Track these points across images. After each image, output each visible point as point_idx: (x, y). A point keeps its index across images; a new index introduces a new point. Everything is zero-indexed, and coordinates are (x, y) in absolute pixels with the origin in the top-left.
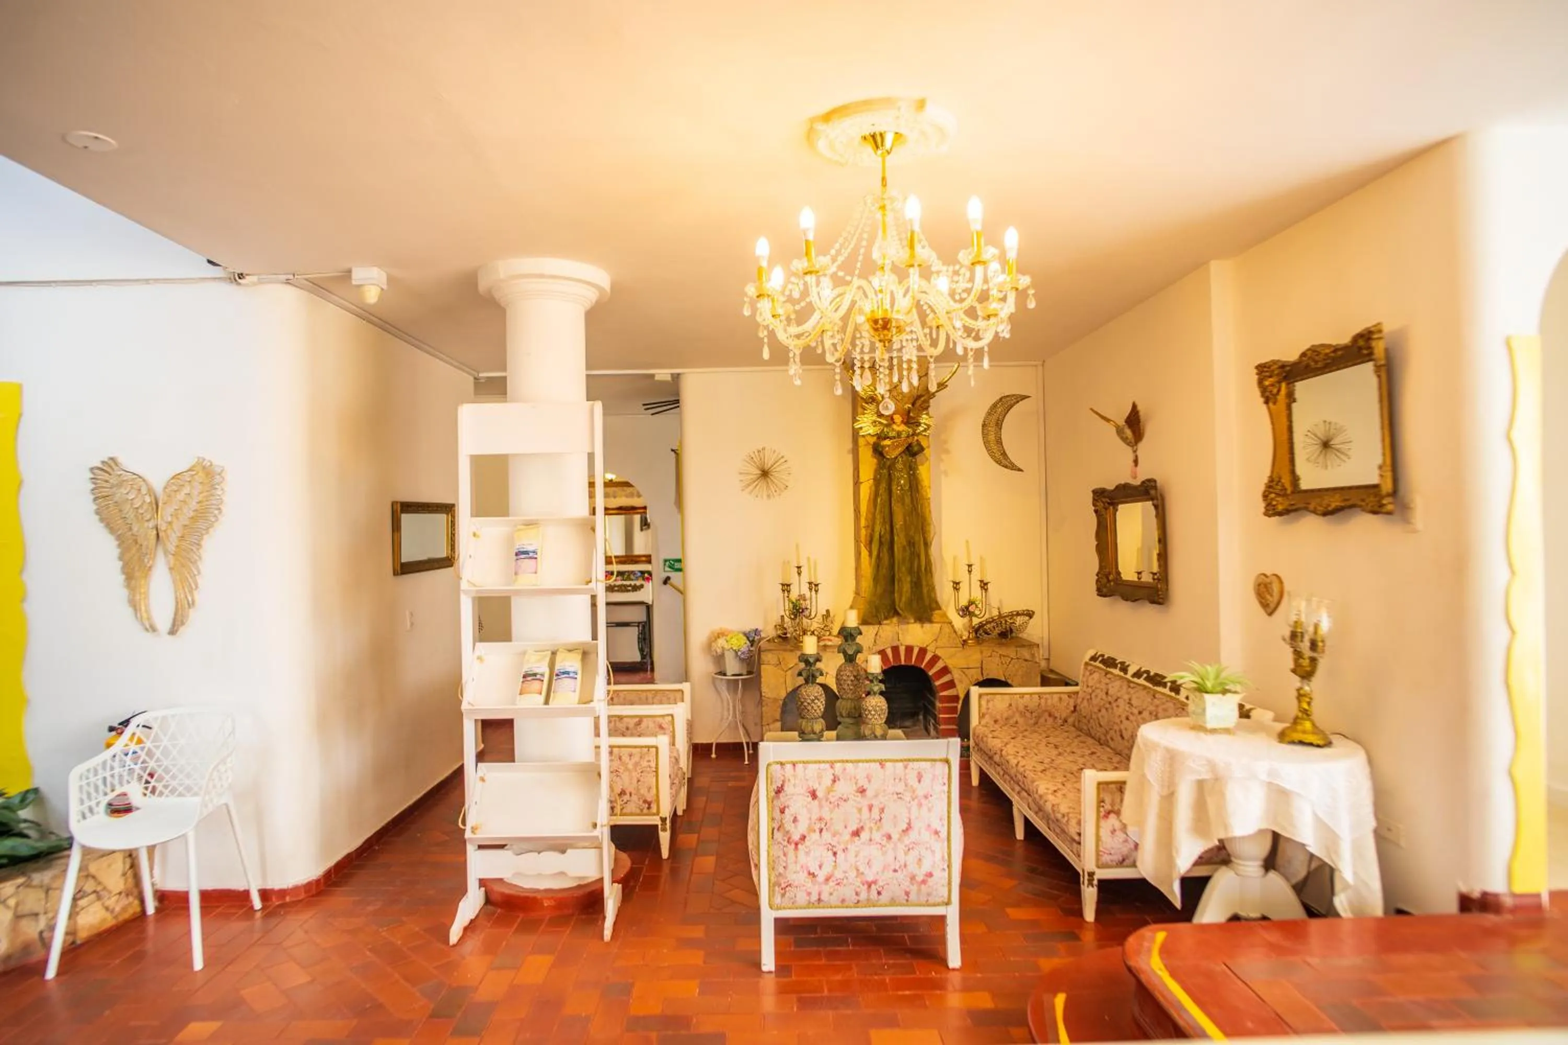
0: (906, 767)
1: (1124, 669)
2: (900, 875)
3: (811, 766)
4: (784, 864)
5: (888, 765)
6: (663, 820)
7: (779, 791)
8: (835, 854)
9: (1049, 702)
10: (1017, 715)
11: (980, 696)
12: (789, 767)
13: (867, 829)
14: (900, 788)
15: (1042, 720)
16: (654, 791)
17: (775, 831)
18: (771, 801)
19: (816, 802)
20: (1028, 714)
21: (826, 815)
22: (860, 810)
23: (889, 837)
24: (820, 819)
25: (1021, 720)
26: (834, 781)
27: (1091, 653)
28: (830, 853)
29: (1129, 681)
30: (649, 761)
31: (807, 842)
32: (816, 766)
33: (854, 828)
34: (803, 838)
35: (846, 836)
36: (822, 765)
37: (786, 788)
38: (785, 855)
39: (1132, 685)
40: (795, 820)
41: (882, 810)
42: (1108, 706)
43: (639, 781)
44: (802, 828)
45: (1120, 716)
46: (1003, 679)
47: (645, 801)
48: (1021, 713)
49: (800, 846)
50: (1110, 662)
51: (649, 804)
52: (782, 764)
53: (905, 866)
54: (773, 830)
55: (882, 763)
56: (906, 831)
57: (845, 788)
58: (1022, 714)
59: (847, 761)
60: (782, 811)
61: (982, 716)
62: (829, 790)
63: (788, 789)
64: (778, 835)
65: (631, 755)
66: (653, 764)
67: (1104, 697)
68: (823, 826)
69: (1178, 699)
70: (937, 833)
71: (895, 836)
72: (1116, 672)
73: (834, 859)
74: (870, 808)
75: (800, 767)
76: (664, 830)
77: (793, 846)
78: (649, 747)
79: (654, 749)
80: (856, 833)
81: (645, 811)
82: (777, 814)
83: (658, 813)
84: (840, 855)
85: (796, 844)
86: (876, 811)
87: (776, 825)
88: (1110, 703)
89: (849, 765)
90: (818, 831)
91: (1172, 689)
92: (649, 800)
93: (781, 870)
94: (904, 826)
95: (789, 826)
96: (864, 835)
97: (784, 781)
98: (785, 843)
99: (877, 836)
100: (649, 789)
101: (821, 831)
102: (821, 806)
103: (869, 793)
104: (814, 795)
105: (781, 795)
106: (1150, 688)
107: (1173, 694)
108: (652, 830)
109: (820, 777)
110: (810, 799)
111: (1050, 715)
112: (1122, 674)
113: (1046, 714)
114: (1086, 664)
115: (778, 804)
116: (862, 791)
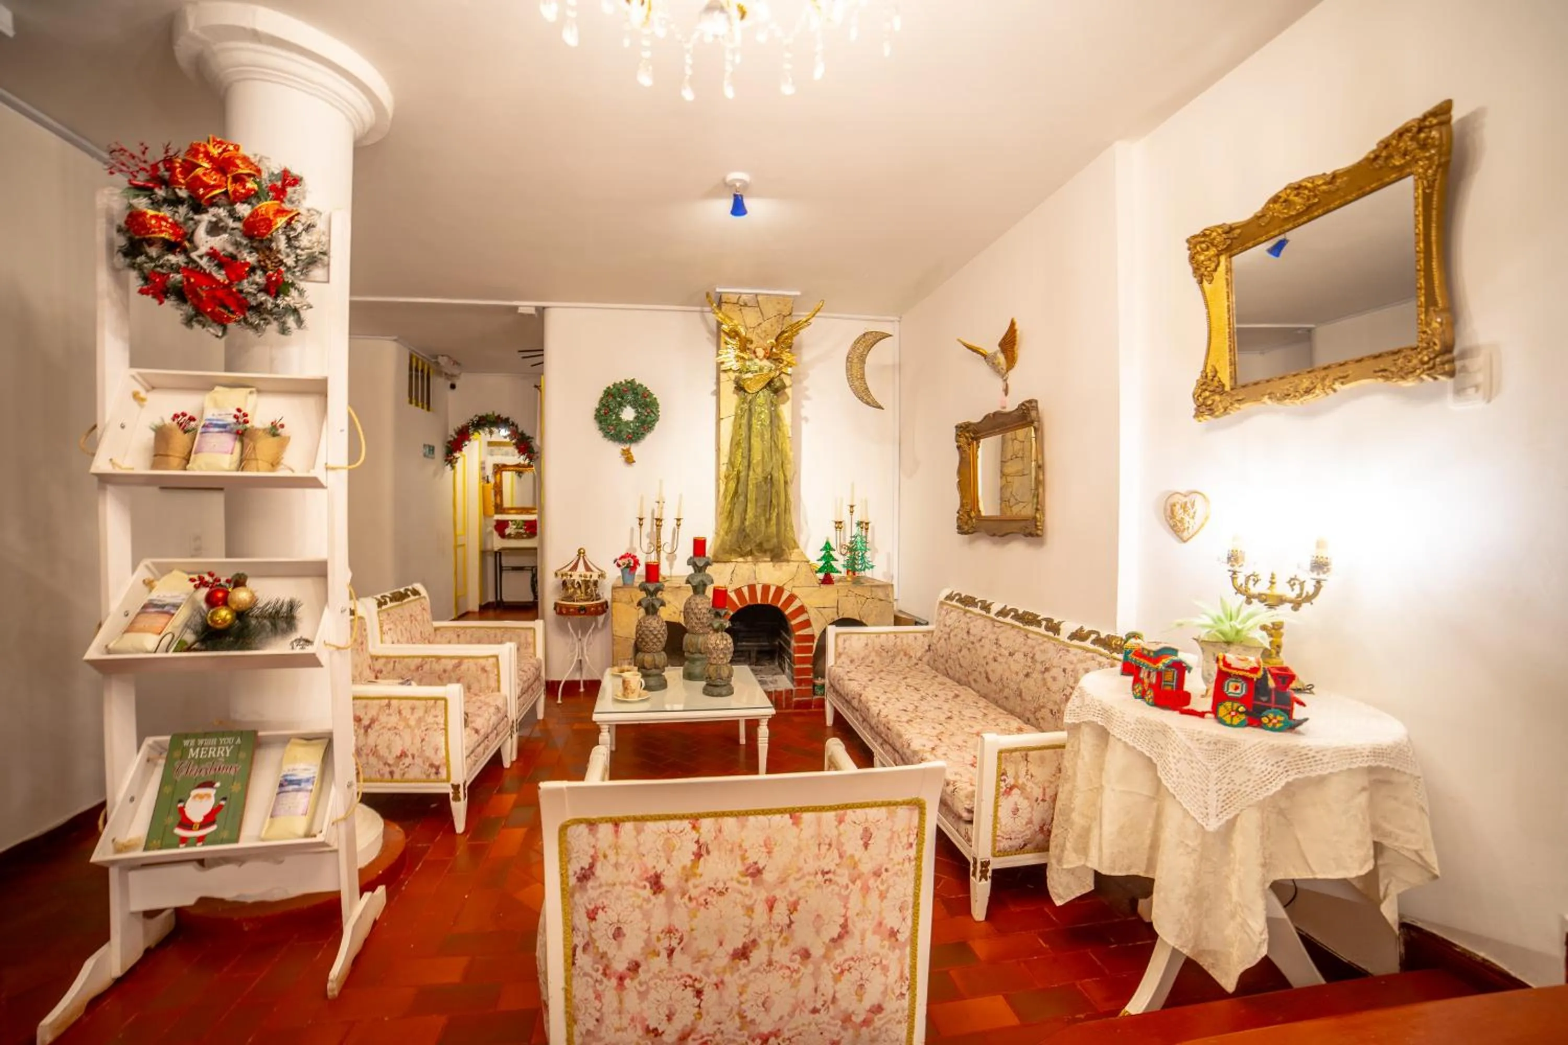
0: (841, 821)
1: (986, 607)
2: (823, 1017)
3: (654, 826)
4: (598, 1015)
5: (807, 817)
6: (456, 788)
7: (585, 876)
8: (699, 993)
9: (905, 641)
10: (873, 654)
11: (837, 635)
12: (605, 829)
13: (763, 945)
14: (829, 862)
15: (897, 660)
16: (442, 753)
17: (579, 951)
18: (567, 894)
19: (662, 898)
20: (884, 654)
21: (681, 920)
22: (750, 910)
23: (806, 955)
24: (670, 931)
25: (877, 660)
26: (698, 855)
27: (947, 592)
28: (689, 993)
29: (993, 620)
30: (436, 716)
31: (642, 975)
32: (662, 825)
33: (738, 944)
34: (635, 967)
35: (722, 959)
36: (674, 825)
37: (598, 871)
38: (598, 997)
39: (997, 624)
40: (618, 934)
41: (793, 908)
42: (970, 646)
43: (423, 740)
44: (632, 947)
45: (985, 657)
46: (858, 618)
47: (432, 765)
48: (877, 652)
49: (627, 982)
50: (968, 601)
51: (437, 768)
52: (592, 824)
53: (834, 1000)
54: (574, 949)
55: (794, 813)
56: (837, 941)
57: (721, 868)
58: (878, 654)
59: (723, 814)
60: (592, 916)
61: (838, 655)
62: (689, 874)
63: (603, 872)
64: (583, 960)
65: (413, 709)
66: (441, 720)
67: (965, 636)
68: (674, 943)
69: (1057, 640)
70: (893, 934)
71: (817, 951)
72: (977, 610)
73: (697, 1001)
74: (771, 905)
75: (628, 826)
76: (457, 798)
77: (614, 982)
78: (436, 699)
79: (443, 702)
80: (742, 954)
81: (433, 777)
82: (581, 920)
83: (448, 780)
84: (710, 995)
85: (621, 979)
86: (781, 909)
87: (579, 941)
88: (973, 643)
89: (730, 822)
90: (664, 954)
91: (1048, 628)
92: (437, 763)
93: (592, 1024)
94: (835, 931)
95: (604, 943)
96: (758, 956)
97: (594, 858)
98: (599, 976)
99: (782, 955)
100: (437, 750)
101: (671, 952)
102: (670, 906)
103: (769, 876)
104: (656, 884)
105: (589, 884)
106: (1019, 628)
107: (1051, 634)
108: (443, 799)
109: (669, 849)
110: (648, 892)
111: (905, 654)
112: (984, 613)
113: (902, 653)
114: (942, 603)
115: (582, 901)
116: (755, 873)
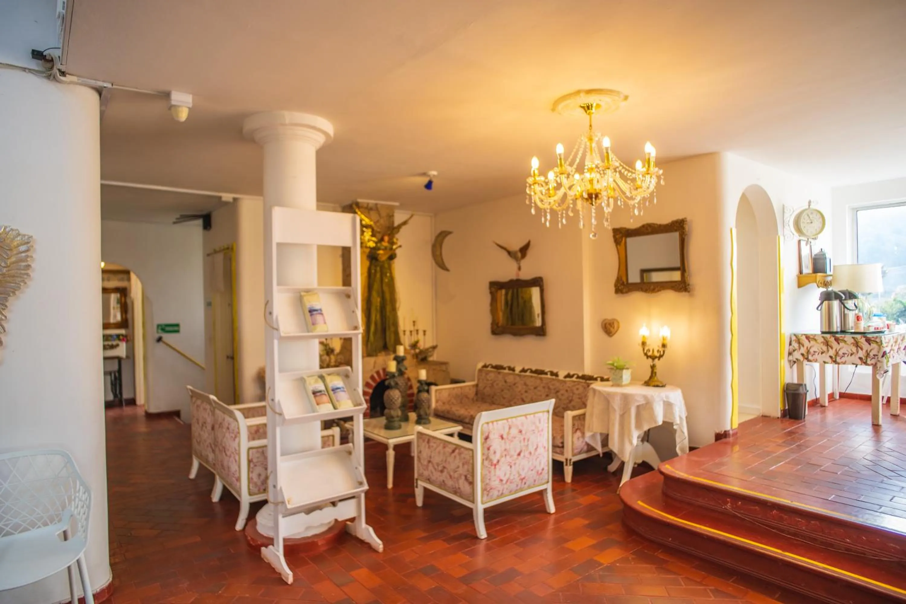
0: (534, 416)
1: (514, 370)
2: (533, 472)
3: (500, 422)
4: (489, 478)
5: (528, 416)
7: (487, 438)
8: (511, 467)
12: (490, 424)
13: (523, 451)
14: (533, 428)
17: (485, 460)
18: (483, 444)
19: (503, 441)
21: (508, 447)
22: (520, 442)
23: (530, 453)
24: (505, 450)
26: (509, 429)
28: (509, 467)
29: (518, 375)
31: (500, 463)
33: (518, 451)
34: (498, 461)
35: (515, 457)
36: (504, 421)
38: (489, 473)
39: (521, 376)
40: (495, 453)
41: (528, 440)
42: (508, 388)
44: (498, 456)
49: (497, 466)
52: (488, 423)
53: (535, 467)
55: (525, 416)
56: (536, 449)
57: (514, 431)
59: (513, 417)
60: (489, 449)
62: (508, 434)
63: (491, 436)
64: (486, 463)
68: (506, 453)
70: (545, 447)
71: (533, 452)
72: (507, 371)
73: (510, 470)
74: (524, 440)
75: (495, 423)
77: (493, 467)
80: (519, 454)
82: (486, 451)
84: (513, 467)
85: (495, 465)
86: (526, 441)
87: (485, 457)
88: (510, 386)
89: (514, 419)
93: (488, 481)
94: (536, 447)
95: (492, 457)
96: (522, 454)
97: (489, 432)
98: (490, 466)
99: (527, 454)
101: (505, 456)
102: (505, 443)
103: (524, 432)
104: (502, 437)
105: (488, 440)
109: (504, 428)
110: (500, 440)
112: (511, 372)
115: (486, 445)
116: (521, 432)
